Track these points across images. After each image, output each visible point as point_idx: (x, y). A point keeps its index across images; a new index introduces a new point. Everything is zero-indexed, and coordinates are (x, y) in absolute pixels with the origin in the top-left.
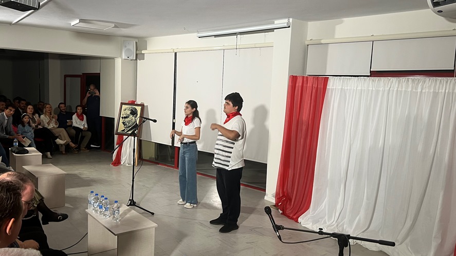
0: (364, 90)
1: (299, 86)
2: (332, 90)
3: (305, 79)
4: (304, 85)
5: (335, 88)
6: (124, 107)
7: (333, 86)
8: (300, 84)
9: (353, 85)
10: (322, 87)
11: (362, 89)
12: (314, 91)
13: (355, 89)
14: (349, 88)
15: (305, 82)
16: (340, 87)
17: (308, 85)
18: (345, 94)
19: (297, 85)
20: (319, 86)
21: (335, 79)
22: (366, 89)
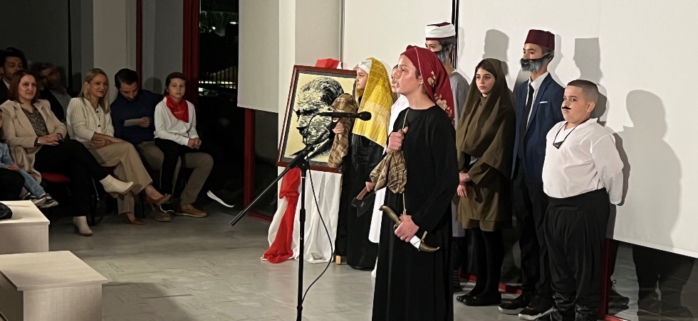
6: (304, 78)
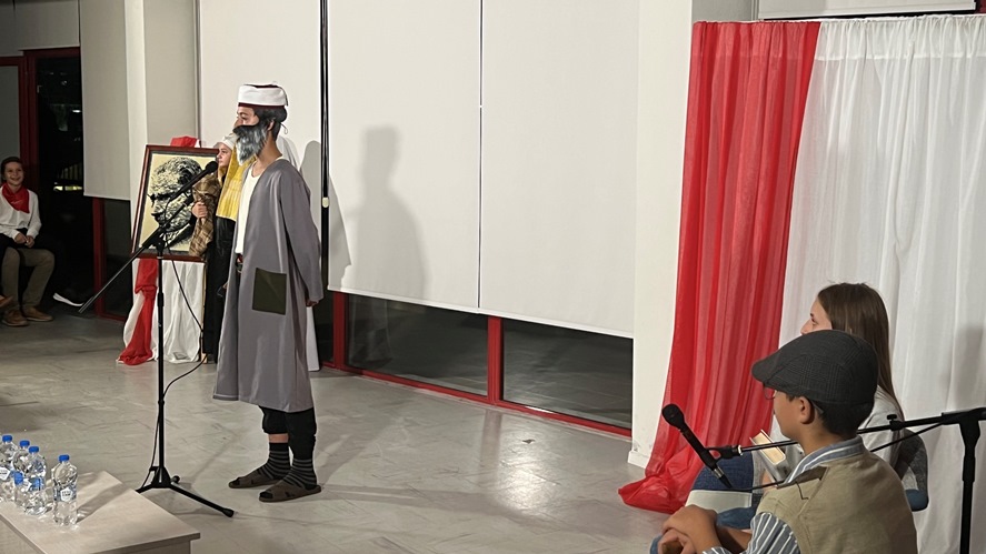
0: (937, 60)
1: (723, 58)
2: (834, 65)
3: (744, 33)
4: (742, 54)
5: (840, 58)
6: (158, 159)
7: (835, 51)
8: (729, 53)
9: (899, 44)
10: (800, 57)
11: (928, 59)
12: (773, 74)
13: (907, 57)
14: (887, 57)
15: (744, 44)
16: (857, 56)
17: (755, 53)
18: (876, 78)
19: (718, 56)
20: (789, 57)
21: (839, 27)
22: (941, 56)
